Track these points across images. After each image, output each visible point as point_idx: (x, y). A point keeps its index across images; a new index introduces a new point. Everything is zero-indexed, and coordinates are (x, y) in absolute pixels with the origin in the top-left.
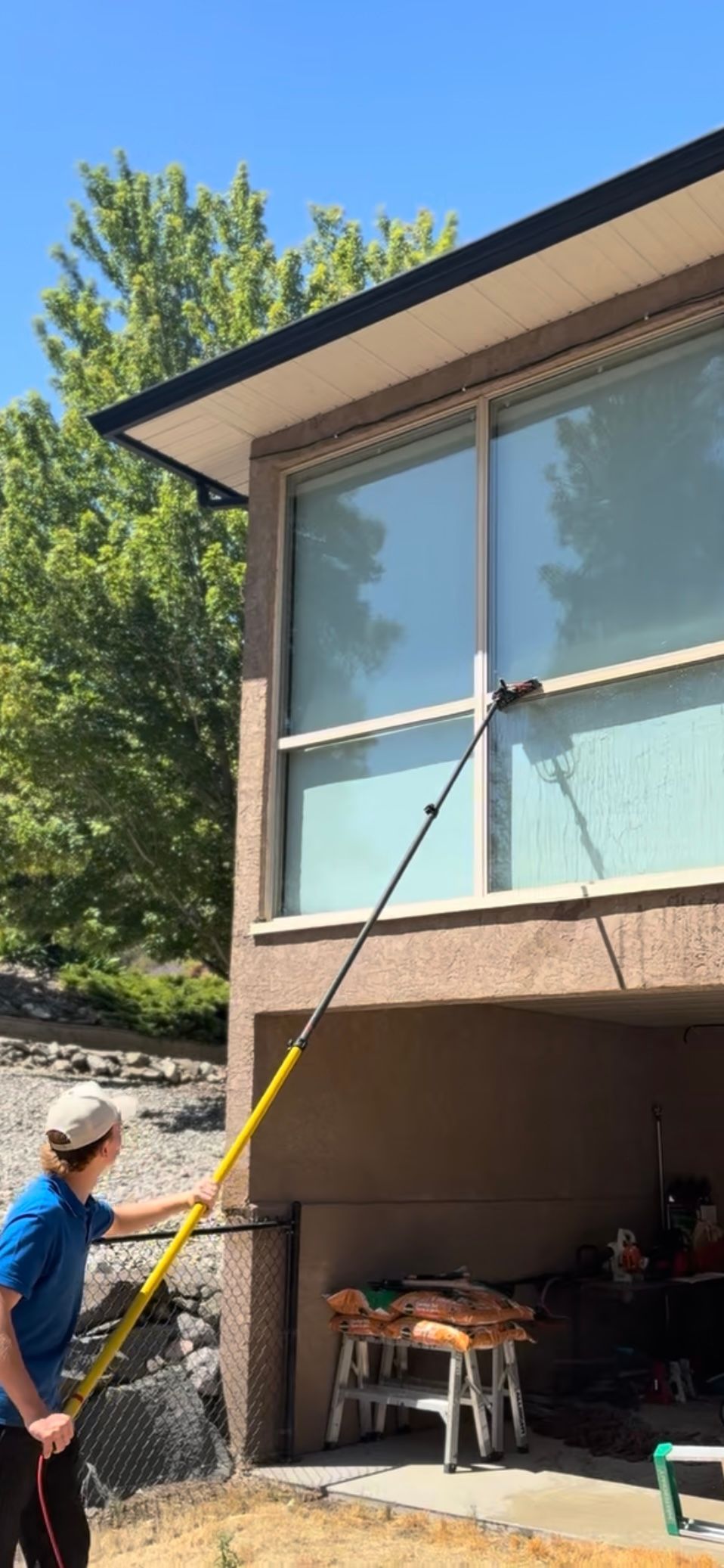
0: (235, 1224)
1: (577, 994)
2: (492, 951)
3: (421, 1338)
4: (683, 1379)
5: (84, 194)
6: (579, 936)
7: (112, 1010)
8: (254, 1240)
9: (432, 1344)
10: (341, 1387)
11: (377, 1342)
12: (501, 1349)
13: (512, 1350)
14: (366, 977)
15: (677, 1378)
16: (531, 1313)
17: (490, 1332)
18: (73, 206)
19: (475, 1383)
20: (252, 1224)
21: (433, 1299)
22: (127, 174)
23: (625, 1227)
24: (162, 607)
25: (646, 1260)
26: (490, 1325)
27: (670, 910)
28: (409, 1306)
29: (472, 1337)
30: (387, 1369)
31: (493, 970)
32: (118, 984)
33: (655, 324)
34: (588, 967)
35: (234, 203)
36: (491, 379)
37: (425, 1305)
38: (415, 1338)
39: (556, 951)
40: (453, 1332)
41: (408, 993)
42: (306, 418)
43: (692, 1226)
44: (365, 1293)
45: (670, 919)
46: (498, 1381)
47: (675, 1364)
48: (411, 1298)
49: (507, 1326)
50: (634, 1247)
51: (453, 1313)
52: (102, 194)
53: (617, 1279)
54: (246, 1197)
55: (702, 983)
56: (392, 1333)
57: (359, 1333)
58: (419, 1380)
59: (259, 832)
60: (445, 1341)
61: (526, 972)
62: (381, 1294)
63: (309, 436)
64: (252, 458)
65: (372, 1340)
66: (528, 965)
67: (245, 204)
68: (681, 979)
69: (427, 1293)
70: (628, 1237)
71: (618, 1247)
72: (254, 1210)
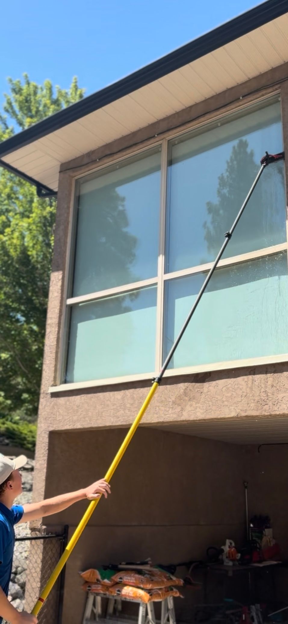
0: (34, 536)
1: (204, 420)
2: (163, 399)
3: (125, 595)
4: (257, 614)
5: (10, 91)
6: (205, 390)
7: (13, 439)
8: (43, 544)
9: (131, 598)
10: (87, 620)
11: (105, 596)
12: (166, 601)
13: (172, 602)
14: (102, 413)
15: (254, 614)
16: (182, 582)
17: (160, 592)
18: (5, 95)
19: (152, 619)
20: (43, 536)
21: (132, 575)
22: (28, 83)
23: (229, 539)
24: (33, 257)
25: (239, 555)
26: (160, 589)
27: (250, 377)
28: (121, 578)
29: (151, 595)
30: (111, 610)
31: (163, 408)
32: (18, 428)
33: (245, 101)
34: (210, 406)
35: (71, 94)
36: (169, 130)
37: (129, 578)
38: (123, 595)
39: (194, 398)
40: (141, 592)
41: (122, 420)
42: (85, 153)
43: (261, 538)
44: (99, 571)
45: (250, 383)
46: (164, 618)
47: (253, 607)
48: (121, 574)
49: (169, 589)
50: (234, 549)
51: (142, 582)
52: (17, 91)
53: (225, 564)
54: (41, 522)
55: (266, 414)
56: (112, 592)
57: (96, 592)
58: (126, 616)
59: (55, 343)
60: (137, 597)
61: (179, 409)
62: (108, 572)
63: (86, 161)
64: (60, 172)
65: (103, 596)
66: (180, 406)
67: (76, 93)
68: (256, 412)
69: (130, 572)
70: (231, 544)
71: (226, 548)
72: (45, 529)
